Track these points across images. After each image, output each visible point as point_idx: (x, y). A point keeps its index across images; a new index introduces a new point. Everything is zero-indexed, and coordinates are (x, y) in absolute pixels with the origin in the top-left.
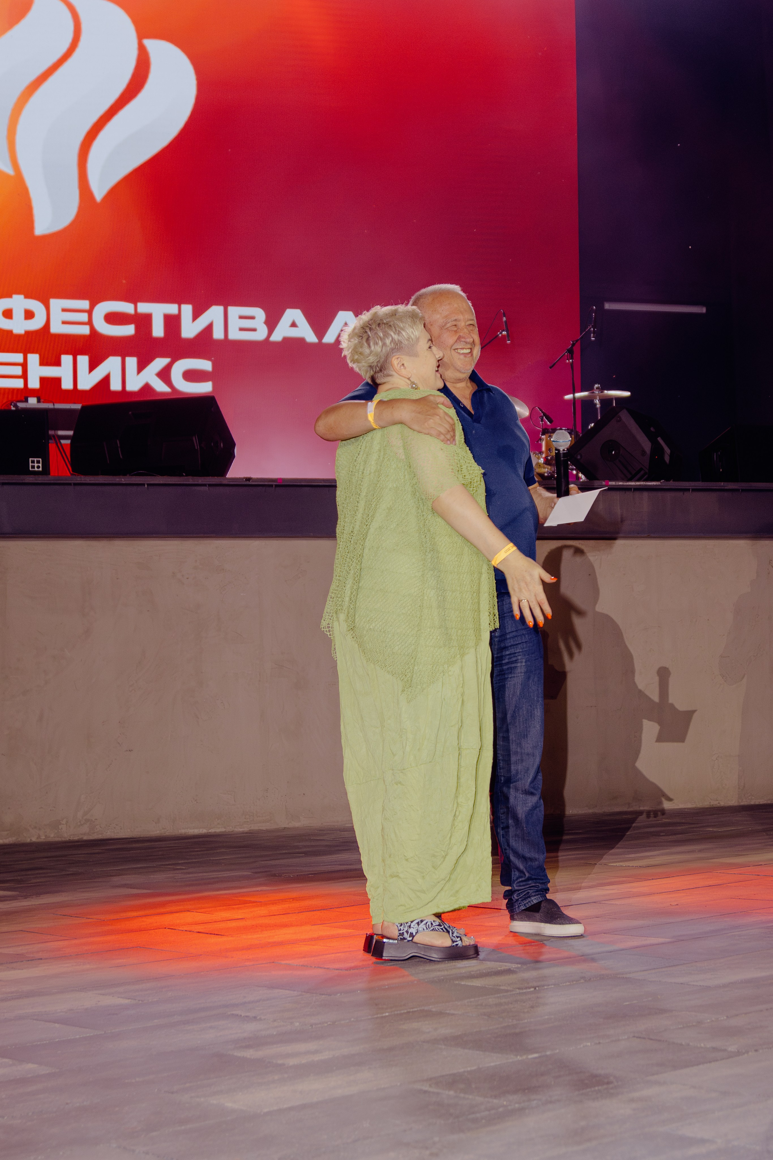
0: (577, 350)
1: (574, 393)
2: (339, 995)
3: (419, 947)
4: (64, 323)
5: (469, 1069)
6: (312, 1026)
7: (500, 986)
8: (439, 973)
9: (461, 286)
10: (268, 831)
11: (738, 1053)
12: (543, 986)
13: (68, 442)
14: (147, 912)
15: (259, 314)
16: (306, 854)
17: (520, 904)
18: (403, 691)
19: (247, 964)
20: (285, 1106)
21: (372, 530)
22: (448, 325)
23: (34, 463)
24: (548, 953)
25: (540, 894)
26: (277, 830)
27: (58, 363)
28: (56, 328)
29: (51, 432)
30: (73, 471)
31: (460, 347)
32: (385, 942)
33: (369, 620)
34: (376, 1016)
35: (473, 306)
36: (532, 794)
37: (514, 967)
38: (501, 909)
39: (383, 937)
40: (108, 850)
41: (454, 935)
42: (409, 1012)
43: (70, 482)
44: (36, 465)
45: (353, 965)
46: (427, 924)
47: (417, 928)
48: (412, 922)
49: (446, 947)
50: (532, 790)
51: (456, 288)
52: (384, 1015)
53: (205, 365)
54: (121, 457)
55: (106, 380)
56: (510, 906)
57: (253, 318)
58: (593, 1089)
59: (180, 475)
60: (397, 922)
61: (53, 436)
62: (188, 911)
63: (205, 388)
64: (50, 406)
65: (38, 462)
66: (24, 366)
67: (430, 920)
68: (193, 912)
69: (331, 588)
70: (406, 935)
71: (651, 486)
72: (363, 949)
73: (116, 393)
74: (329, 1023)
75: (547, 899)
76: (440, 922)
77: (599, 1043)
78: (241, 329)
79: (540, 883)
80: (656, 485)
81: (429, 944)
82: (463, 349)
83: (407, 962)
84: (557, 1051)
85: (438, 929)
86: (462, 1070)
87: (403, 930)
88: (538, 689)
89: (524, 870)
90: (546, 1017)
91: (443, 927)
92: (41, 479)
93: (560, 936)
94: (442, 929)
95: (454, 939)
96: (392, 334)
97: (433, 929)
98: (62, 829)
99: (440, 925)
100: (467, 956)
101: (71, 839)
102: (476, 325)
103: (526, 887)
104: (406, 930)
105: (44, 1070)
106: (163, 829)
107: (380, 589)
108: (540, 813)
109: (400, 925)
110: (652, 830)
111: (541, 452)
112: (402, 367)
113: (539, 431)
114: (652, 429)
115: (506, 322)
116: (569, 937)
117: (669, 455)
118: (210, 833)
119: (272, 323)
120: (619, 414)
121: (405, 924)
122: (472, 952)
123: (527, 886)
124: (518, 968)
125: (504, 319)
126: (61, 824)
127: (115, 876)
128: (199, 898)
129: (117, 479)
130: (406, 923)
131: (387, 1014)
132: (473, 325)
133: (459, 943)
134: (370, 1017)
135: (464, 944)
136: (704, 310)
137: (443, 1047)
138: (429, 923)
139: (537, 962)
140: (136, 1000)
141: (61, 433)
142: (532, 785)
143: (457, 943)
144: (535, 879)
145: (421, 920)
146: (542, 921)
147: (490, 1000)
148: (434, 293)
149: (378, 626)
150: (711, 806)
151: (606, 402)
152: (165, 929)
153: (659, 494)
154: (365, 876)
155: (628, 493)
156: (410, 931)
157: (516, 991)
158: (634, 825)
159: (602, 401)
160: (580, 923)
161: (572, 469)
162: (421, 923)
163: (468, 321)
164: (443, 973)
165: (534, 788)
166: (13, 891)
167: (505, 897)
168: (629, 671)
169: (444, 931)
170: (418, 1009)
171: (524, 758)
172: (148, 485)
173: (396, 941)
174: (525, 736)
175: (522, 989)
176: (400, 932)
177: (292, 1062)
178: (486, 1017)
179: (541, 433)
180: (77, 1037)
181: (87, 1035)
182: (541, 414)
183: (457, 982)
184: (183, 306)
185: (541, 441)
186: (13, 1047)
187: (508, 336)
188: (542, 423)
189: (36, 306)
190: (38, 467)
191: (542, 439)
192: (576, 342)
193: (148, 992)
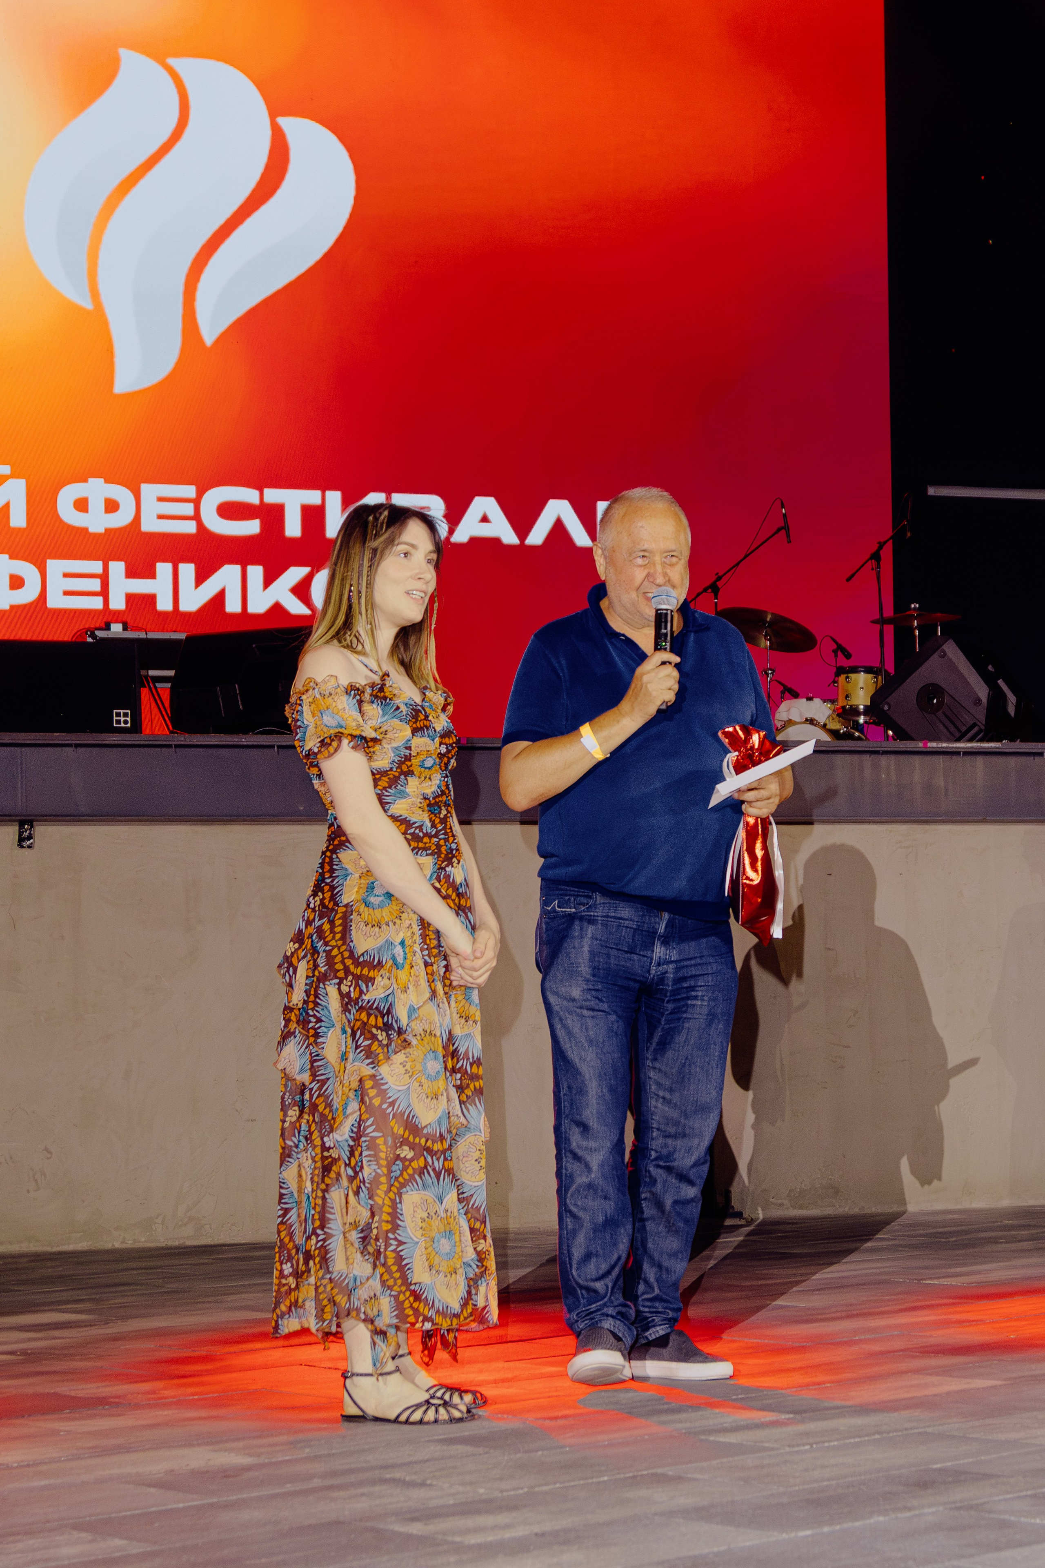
0: (886, 554)
1: (881, 616)
2: (540, 1453)
4: (161, 517)
5: (716, 1549)
6: (502, 1492)
7: (762, 1442)
8: (679, 1426)
13: (167, 685)
23: (120, 717)
27: (152, 575)
28: (150, 524)
29: (138, 673)
30: (173, 728)
40: (220, 1259)
42: (634, 1477)
43: (171, 743)
44: (122, 719)
52: (602, 1479)
54: (241, 708)
55: (220, 598)
61: (145, 678)
64: (141, 635)
65: (126, 715)
66: (104, 578)
71: (987, 748)
73: (233, 616)
77: (897, 1517)
80: (996, 748)
86: (706, 1551)
90: (825, 1483)
92: (129, 739)
98: (156, 1230)
101: (170, 1244)
105: (136, 1548)
110: (987, 1235)
111: (833, 701)
114: (990, 668)
117: (1015, 704)
119: (454, 517)
120: (943, 646)
124: (788, 1419)
126: (155, 1224)
127: (233, 1294)
129: (236, 739)
131: (606, 1478)
134: (582, 1482)
137: (681, 1520)
139: (815, 1411)
140: (261, 1458)
141: (152, 673)
147: (748, 1461)
151: (928, 628)
152: (301, 1366)
153: (999, 760)
155: (954, 757)
157: (785, 1449)
159: (922, 627)
170: (649, 1472)
172: (279, 747)
175: (793, 1446)
177: (473, 1540)
178: (742, 1483)
179: (835, 673)
180: (181, 1505)
181: (195, 1503)
182: (835, 646)
183: (703, 1437)
184: (329, 493)
185: (836, 685)
186: (94, 1518)
187: (788, 536)
188: (836, 660)
189: (122, 494)
190: (126, 722)
191: (837, 682)
192: (885, 542)
193: (278, 1448)
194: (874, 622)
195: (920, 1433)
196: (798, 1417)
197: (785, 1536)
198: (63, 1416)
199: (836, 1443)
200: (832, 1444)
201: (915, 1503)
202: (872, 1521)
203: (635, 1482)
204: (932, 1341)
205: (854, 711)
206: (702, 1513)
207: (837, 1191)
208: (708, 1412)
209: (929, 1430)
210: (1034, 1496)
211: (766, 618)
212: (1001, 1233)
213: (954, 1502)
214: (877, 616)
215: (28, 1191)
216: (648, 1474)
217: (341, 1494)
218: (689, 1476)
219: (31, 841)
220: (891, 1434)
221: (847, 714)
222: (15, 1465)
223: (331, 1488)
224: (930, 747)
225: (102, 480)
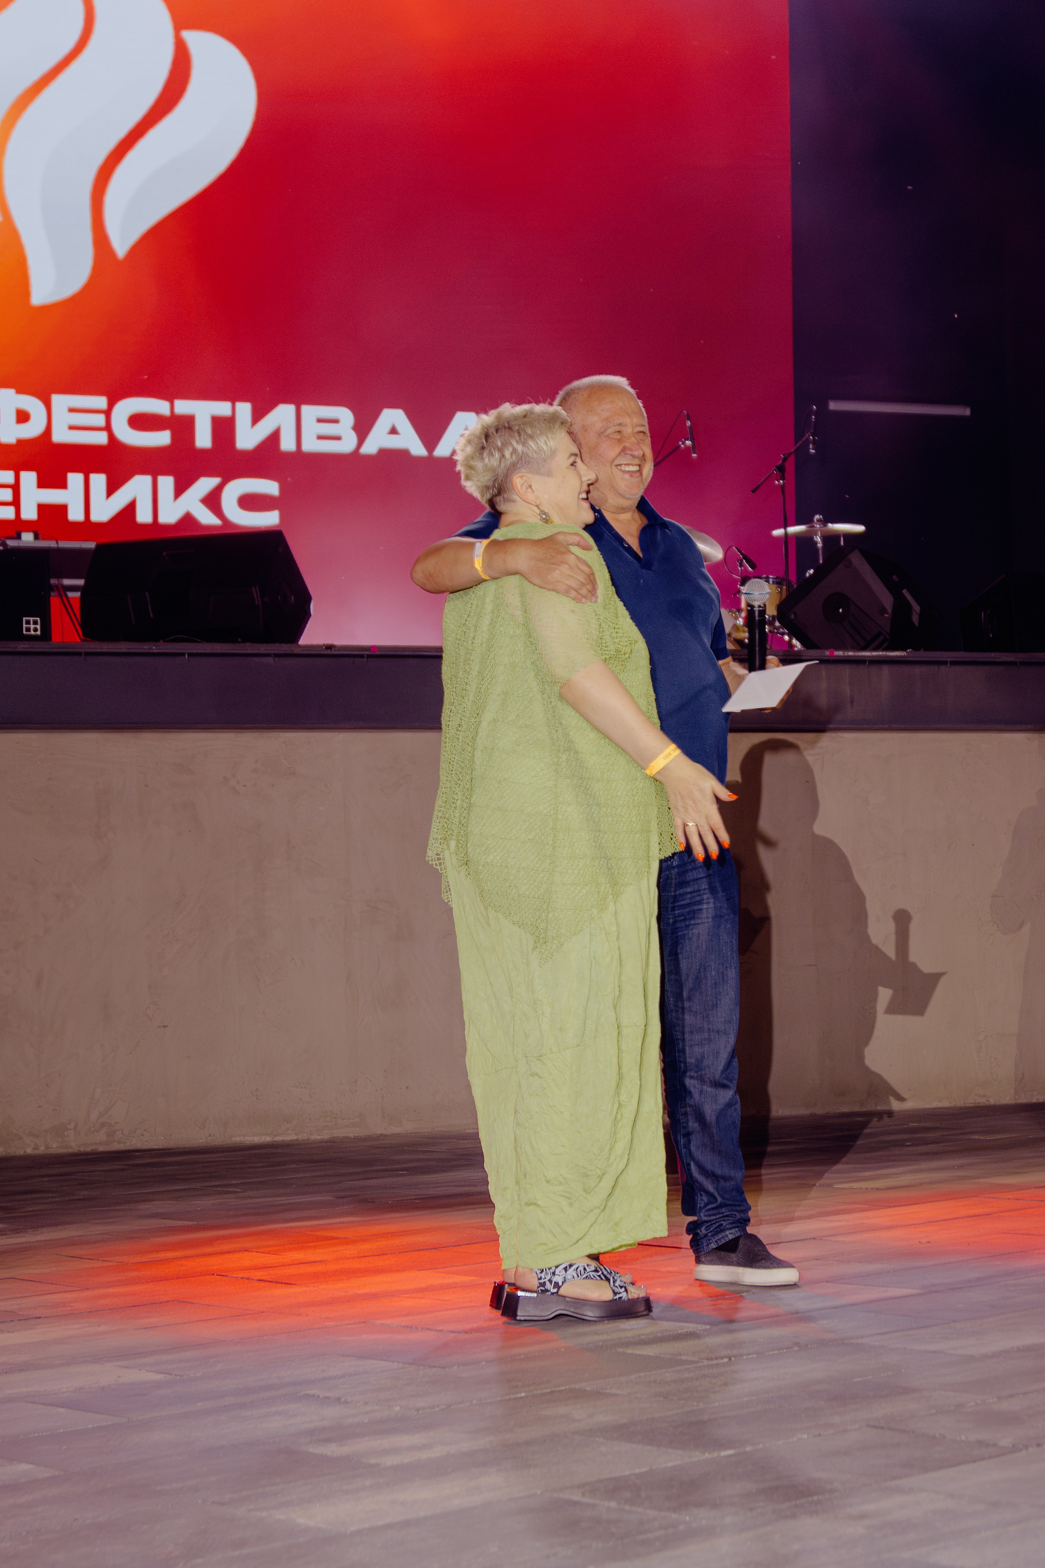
0: (790, 467)
1: (785, 528)
2: (455, 1367)
3: (567, 1302)
4: (72, 428)
5: (637, 1471)
6: (418, 1410)
7: (681, 1355)
8: (596, 1338)
9: (628, 379)
10: (357, 1139)
11: (1014, 1449)
12: (741, 1355)
13: (78, 594)
14: (188, 1252)
15: (345, 416)
16: (411, 1171)
17: (709, 1240)
18: (534, 948)
19: (327, 1324)
20: (380, 1523)
21: (484, 724)
22: (610, 431)
23: (30, 624)
24: (748, 1309)
25: (737, 1227)
26: (369, 1138)
27: (63, 485)
28: (61, 435)
29: (53, 581)
30: (83, 636)
31: (625, 462)
32: (520, 1296)
33: (485, 851)
34: (508, 1397)
35: (644, 407)
36: (725, 1086)
37: (700, 1328)
38: (680, 1248)
39: (518, 1288)
40: (133, 1165)
41: (617, 1284)
42: (552, 1392)
43: (80, 650)
44: (32, 626)
45: (475, 1325)
46: (578, 1270)
47: (564, 1276)
48: (557, 1267)
49: (605, 1302)
50: (725, 1082)
51: (621, 381)
52: (519, 1395)
53: (269, 487)
54: (151, 616)
55: (131, 508)
56: (696, 1245)
57: (336, 421)
58: (810, 1499)
59: (234, 641)
60: (537, 1267)
61: (57, 586)
62: (246, 1250)
63: (269, 519)
64: (52, 544)
65: (35, 623)
66: (16, 488)
67: (583, 1264)
68: (252, 1251)
69: (436, 805)
70: (548, 1286)
71: (893, 657)
72: (489, 1303)
73: (145, 526)
74: (442, 1407)
75: (747, 1233)
76: (596, 1266)
77: (820, 1435)
78: (320, 437)
79: (737, 1211)
80: (901, 657)
81: (582, 1297)
82: (628, 465)
83: (551, 1321)
84: (761, 1446)
85: (594, 1276)
86: (628, 1473)
87: (545, 1278)
88: (731, 941)
89: (716, 1194)
90: (746, 1399)
91: (600, 1273)
92: (39, 647)
93: (766, 1285)
94: (599, 1276)
95: (616, 1290)
96: (514, 443)
97: (587, 1277)
98: (68, 1136)
99: (596, 1271)
100: (634, 1313)
101: (82, 1149)
102: (648, 434)
103: (717, 1217)
104: (548, 1279)
105: (42, 1473)
106: (210, 1136)
107: (498, 807)
108: (736, 1113)
109: (540, 1271)
110: (892, 1137)
111: (739, 610)
112: (530, 490)
113: (736, 581)
114: (895, 578)
115: (691, 427)
116: (777, 1286)
117: (919, 613)
118: (276, 1141)
119: (362, 429)
120: (849, 556)
121: (547, 1270)
122: (642, 1308)
123: (721, 1215)
124: (705, 1330)
125: (689, 423)
126: (67, 1129)
127: (144, 1201)
128: (263, 1233)
129: (145, 647)
130: (549, 1269)
131: (523, 1395)
132: (644, 432)
133: (624, 1295)
134: (499, 1399)
135: (630, 1297)
136: (967, 412)
137: (601, 1440)
138: (581, 1268)
139: (731, 1321)
140: (172, 1375)
141: (67, 582)
142: (724, 1075)
143: (620, 1295)
144: (731, 1205)
145: (569, 1264)
146: (739, 1264)
147: (667, 1375)
148: (592, 387)
149: (498, 858)
150: (977, 1104)
151: (831, 539)
152: (213, 1276)
153: (906, 669)
154: (492, 1202)
155: (860, 667)
156: (555, 1279)
157: (703, 1362)
158: (866, 1131)
159: (825, 539)
160: (793, 1267)
161: (783, 634)
162: (569, 1268)
163: (637, 426)
164: (601, 1337)
165: (727, 1078)
167: (688, 1231)
168: (860, 917)
169: (602, 1279)
170: (567, 1387)
171: (712, 1037)
172: (189, 655)
173: (535, 1295)
174: (715, 1006)
175: (712, 1359)
176: (541, 1281)
177: (389, 1461)
178: (662, 1399)
179: (741, 581)
180: (88, 1426)
181: (101, 1424)
182: (740, 556)
183: (621, 1350)
184: (239, 405)
188: (741, 570)
189: (32, 404)
190: (35, 630)
192: (789, 456)
197: (707, 1455)
199: (754, 1355)
200: (751, 1356)
201: (837, 1418)
202: (794, 1439)
203: (553, 1398)
216: (565, 1389)
218: (608, 1391)
220: (809, 1346)
223: (243, 1406)
224: (836, 656)
225: (12, 392)
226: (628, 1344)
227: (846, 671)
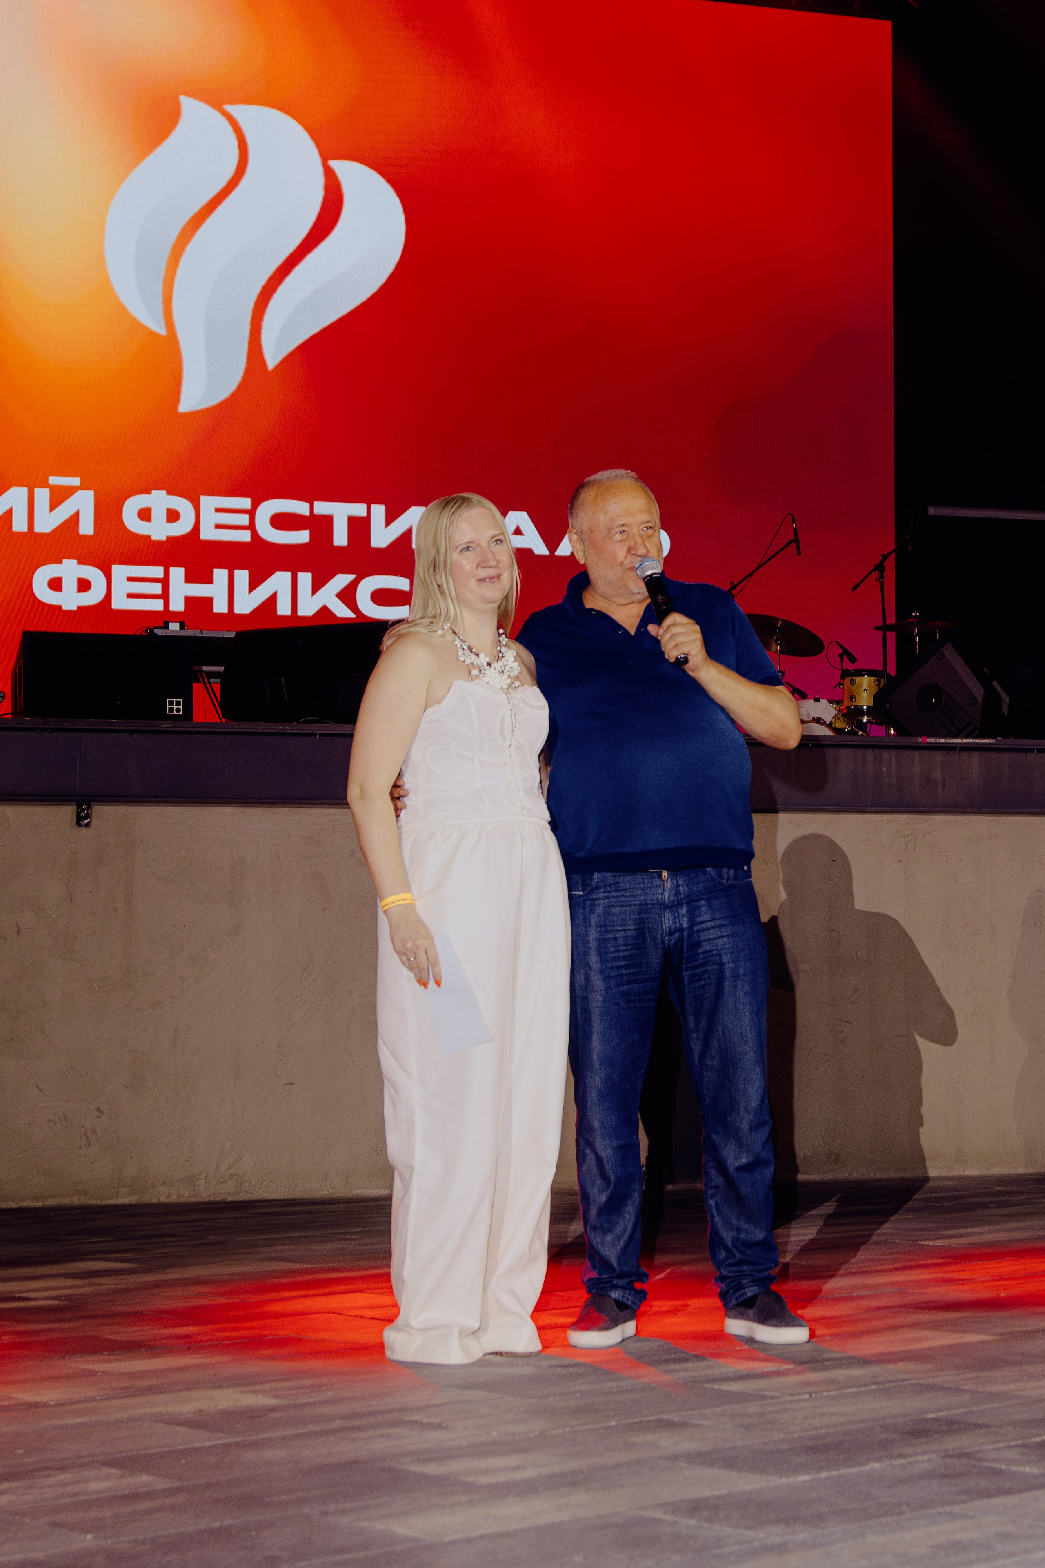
0: (889, 566)
2: (552, 1399)
4: (218, 526)
5: (717, 1493)
6: (514, 1435)
7: (764, 1391)
8: (684, 1374)
12: (822, 1392)
13: (218, 680)
14: (307, 1292)
17: (731, 1296)
20: (474, 1534)
23: (173, 705)
24: (831, 1351)
27: (209, 580)
28: (208, 533)
29: (197, 668)
30: (223, 716)
34: (598, 1426)
37: (784, 1368)
40: (258, 1213)
42: (641, 1422)
43: (220, 730)
44: (175, 707)
52: (609, 1424)
53: (398, 583)
54: (287, 699)
55: (272, 602)
58: (879, 1521)
61: (199, 672)
62: (359, 1291)
63: (399, 613)
64: (196, 633)
65: (178, 703)
66: (165, 582)
68: (366, 1292)
71: (983, 744)
73: (284, 618)
74: (537, 1433)
77: (892, 1464)
80: (990, 744)
86: (708, 1494)
92: (181, 726)
98: (199, 1185)
101: (212, 1199)
105: (162, 1484)
106: (332, 1188)
110: (979, 1200)
114: (985, 669)
115: (795, 528)
117: (1008, 705)
120: (941, 649)
124: (789, 1370)
126: (198, 1180)
127: (267, 1246)
129: (280, 728)
131: (614, 1423)
134: (590, 1427)
137: (685, 1464)
140: (286, 1400)
141: (208, 669)
146: (754, 1321)
147: (750, 1408)
152: (329, 1314)
153: (994, 755)
155: (951, 753)
157: (784, 1398)
159: (922, 633)
163: (642, 524)
164: (690, 1374)
166: (133, 1263)
170: (656, 1418)
172: (320, 735)
175: (794, 1395)
177: (485, 1480)
178: (744, 1430)
179: (841, 676)
180: (207, 1444)
181: (221, 1442)
182: (841, 651)
183: (707, 1386)
184: (374, 507)
185: (841, 687)
186: (124, 1455)
187: (798, 548)
188: (842, 663)
189: (183, 505)
190: (178, 710)
191: (843, 684)
192: (889, 555)
193: (303, 1391)
194: (877, 628)
195: (914, 1385)
196: (799, 1368)
197: (784, 1480)
198: (101, 1357)
199: (834, 1393)
200: (830, 1393)
201: (909, 1450)
202: (867, 1467)
203: (643, 1427)
204: (926, 1298)
205: (859, 711)
206: (705, 1458)
207: (838, 1158)
208: (712, 1362)
209: (923, 1381)
210: (1021, 1446)
211: (777, 624)
212: (993, 1199)
213: (948, 1450)
214: (881, 623)
215: (80, 1148)
216: (654, 1419)
217: (360, 1435)
218: (694, 1422)
219: (88, 820)
220: (887, 1385)
221: (852, 714)
222: (53, 1403)
223: (352, 1429)
224: (928, 743)
225: (164, 492)
226: (716, 1380)
227: (939, 756)
